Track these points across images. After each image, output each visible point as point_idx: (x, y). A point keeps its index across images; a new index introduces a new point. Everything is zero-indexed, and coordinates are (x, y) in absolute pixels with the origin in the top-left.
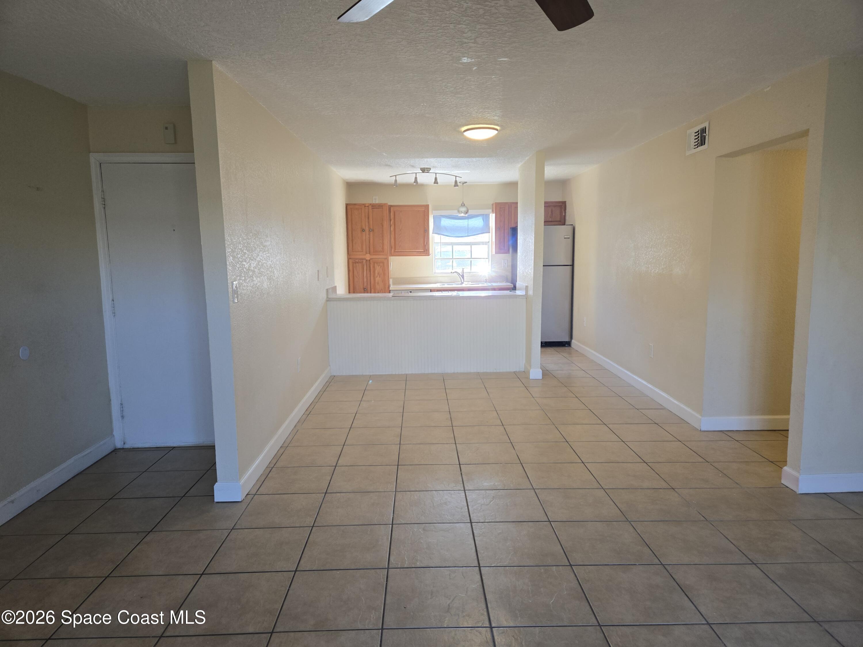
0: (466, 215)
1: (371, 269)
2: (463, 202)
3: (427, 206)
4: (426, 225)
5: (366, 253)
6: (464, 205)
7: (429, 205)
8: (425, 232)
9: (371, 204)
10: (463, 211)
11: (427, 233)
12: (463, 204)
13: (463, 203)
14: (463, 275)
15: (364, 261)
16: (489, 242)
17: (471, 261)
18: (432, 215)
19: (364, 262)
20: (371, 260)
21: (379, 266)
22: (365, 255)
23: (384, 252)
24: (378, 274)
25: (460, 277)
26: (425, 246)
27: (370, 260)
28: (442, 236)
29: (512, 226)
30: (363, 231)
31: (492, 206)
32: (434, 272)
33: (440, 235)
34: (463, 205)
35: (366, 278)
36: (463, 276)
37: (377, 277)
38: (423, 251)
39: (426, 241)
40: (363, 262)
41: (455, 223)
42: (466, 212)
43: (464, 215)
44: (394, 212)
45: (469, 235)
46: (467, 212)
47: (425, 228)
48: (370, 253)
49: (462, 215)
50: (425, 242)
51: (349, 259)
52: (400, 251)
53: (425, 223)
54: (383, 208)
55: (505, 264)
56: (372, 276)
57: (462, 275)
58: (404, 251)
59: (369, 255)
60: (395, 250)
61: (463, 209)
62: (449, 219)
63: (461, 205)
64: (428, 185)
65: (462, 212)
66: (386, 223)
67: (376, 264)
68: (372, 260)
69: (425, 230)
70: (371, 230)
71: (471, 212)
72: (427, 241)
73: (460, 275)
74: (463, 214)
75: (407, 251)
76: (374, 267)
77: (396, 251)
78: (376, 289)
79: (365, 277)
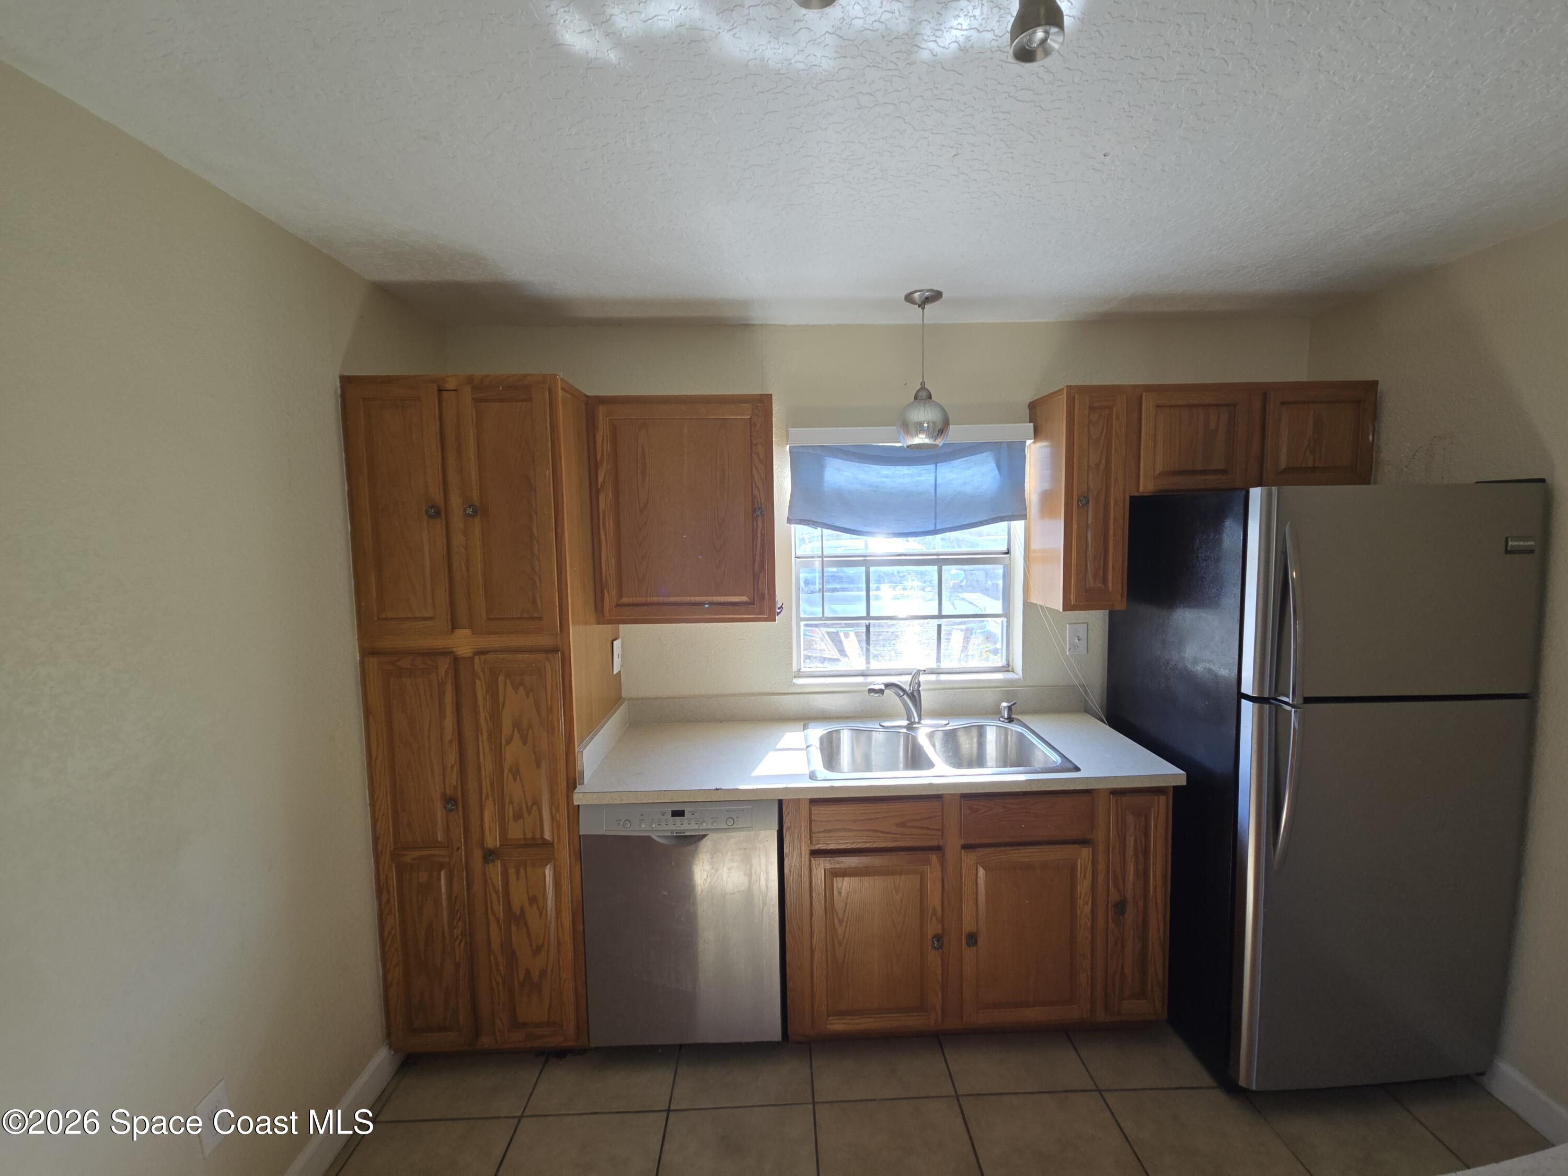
0: (939, 442)
1: (480, 702)
2: (923, 383)
3: (763, 404)
4: (759, 484)
5: (454, 625)
6: (930, 397)
7: (769, 397)
8: (754, 519)
9: (470, 380)
10: (926, 425)
11: (763, 522)
12: (923, 394)
13: (923, 388)
14: (916, 694)
15: (444, 665)
16: (1008, 553)
17: (939, 626)
18: (788, 447)
19: (442, 672)
20: (477, 659)
21: (521, 690)
22: (452, 632)
23: (540, 618)
24: (517, 725)
25: (905, 704)
26: (756, 577)
27: (472, 658)
28: (827, 532)
29: (1141, 489)
30: (431, 517)
31: (1028, 411)
32: (795, 668)
33: (819, 529)
34: (923, 396)
35: (455, 746)
36: (914, 696)
37: (508, 743)
38: (744, 599)
39: (758, 559)
40: (437, 668)
41: (880, 480)
42: (939, 426)
43: (927, 441)
44: (614, 429)
45: (938, 527)
46: (941, 430)
47: (754, 498)
48: (470, 626)
49: (921, 439)
50: (754, 562)
51: (367, 652)
52: (640, 600)
53: (752, 476)
54: (530, 400)
55: (1079, 640)
56: (485, 736)
57: (912, 693)
58: (661, 599)
59: (466, 632)
60: (620, 596)
61: (924, 415)
62: (857, 464)
63: (916, 398)
64: (767, 325)
65: (919, 428)
66: (549, 473)
67: (501, 679)
68: (483, 657)
69: (754, 510)
70: (470, 511)
71: (957, 434)
72: (762, 556)
73: (905, 697)
74: (922, 436)
75: (672, 599)
76: (493, 691)
77: (625, 600)
78: (507, 800)
79: (451, 742)
